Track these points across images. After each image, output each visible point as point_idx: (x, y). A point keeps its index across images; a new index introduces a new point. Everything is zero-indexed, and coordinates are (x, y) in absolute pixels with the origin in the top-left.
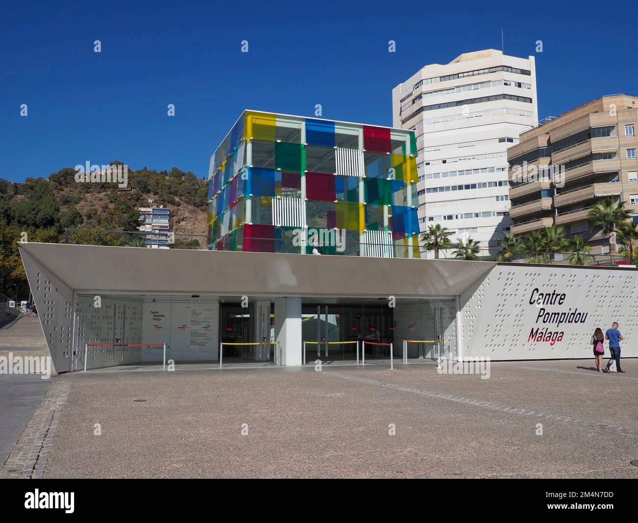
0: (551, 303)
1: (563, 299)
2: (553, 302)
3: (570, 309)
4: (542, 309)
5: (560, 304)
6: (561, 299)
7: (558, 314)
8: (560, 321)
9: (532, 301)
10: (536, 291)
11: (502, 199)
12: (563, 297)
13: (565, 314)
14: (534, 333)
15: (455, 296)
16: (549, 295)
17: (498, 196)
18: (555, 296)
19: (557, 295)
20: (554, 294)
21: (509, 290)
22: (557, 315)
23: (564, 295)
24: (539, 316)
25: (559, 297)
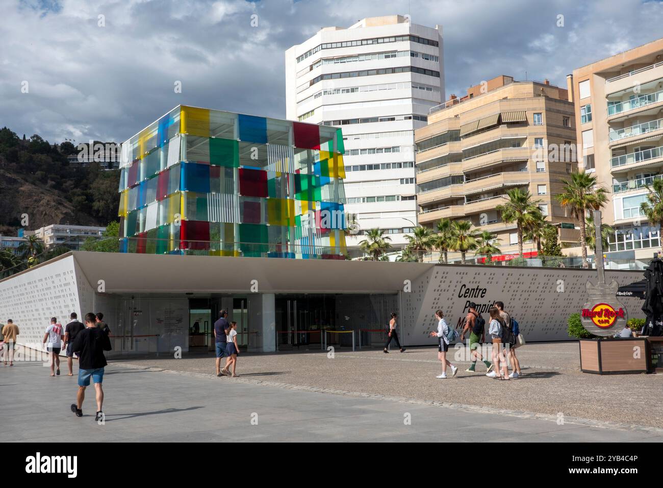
0: (475, 297)
1: (485, 293)
2: (476, 295)
3: (490, 302)
4: (468, 301)
5: (482, 297)
6: (483, 293)
7: (480, 305)
8: (481, 311)
9: (461, 295)
10: (464, 287)
11: (407, 182)
12: (484, 291)
13: (485, 305)
14: (461, 321)
15: (398, 291)
16: (474, 289)
17: (403, 179)
18: (478, 291)
19: (480, 290)
20: (477, 289)
21: (443, 286)
22: (479, 307)
23: (485, 289)
24: (466, 307)
25: (481, 291)
